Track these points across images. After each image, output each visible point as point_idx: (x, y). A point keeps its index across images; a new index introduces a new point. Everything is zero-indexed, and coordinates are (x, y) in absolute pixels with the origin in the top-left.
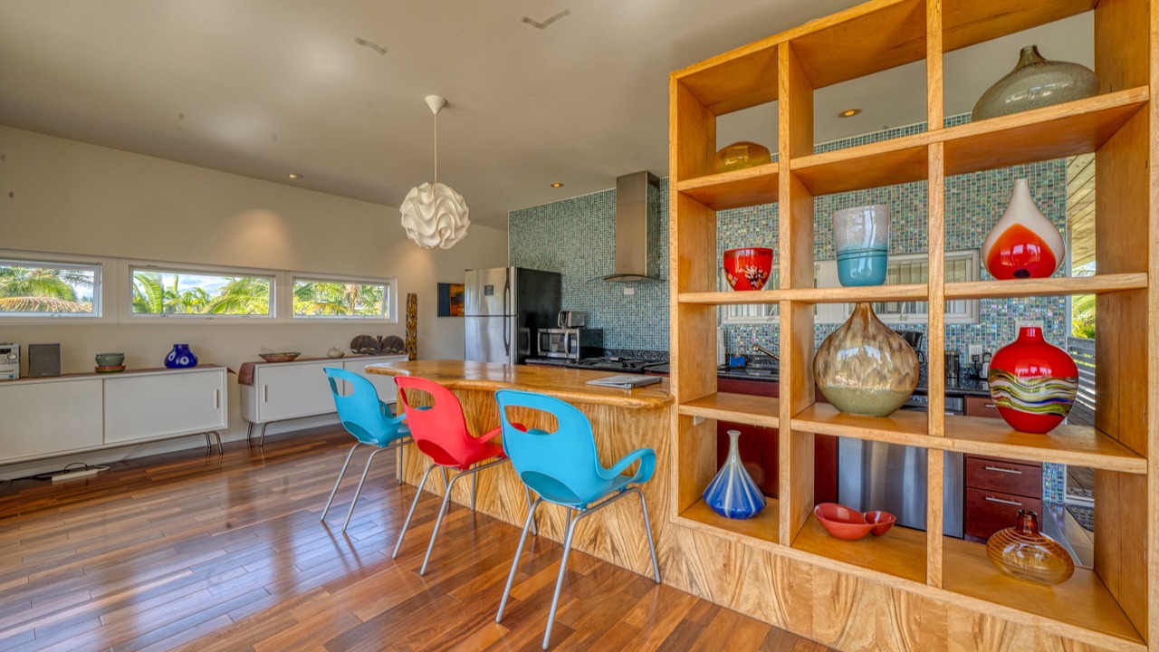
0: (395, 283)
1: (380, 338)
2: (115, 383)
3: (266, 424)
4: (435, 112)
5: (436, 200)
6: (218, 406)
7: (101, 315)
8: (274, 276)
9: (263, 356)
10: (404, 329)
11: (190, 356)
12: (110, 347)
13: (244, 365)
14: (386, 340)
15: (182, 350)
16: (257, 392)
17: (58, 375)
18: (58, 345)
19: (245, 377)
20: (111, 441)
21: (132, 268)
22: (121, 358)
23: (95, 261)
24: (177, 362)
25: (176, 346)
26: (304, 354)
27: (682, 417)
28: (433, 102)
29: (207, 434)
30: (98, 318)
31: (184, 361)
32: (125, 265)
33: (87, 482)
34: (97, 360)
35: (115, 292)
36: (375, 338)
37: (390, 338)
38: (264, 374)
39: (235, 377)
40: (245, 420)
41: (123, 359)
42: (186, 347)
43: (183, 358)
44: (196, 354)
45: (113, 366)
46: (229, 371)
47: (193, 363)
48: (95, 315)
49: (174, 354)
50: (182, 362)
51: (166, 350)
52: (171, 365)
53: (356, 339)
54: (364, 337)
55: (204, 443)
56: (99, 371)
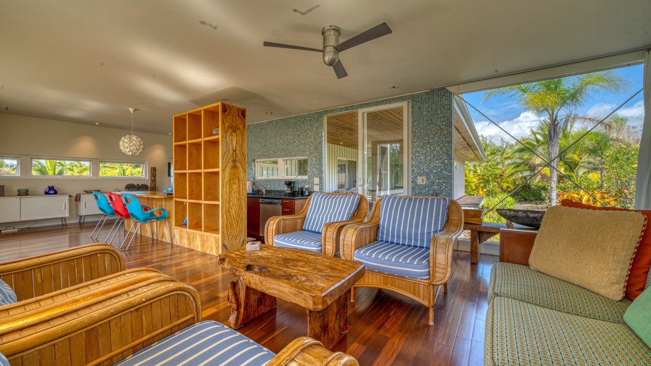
0: (147, 163)
1: (138, 185)
2: (25, 200)
3: (85, 216)
4: (132, 112)
5: (130, 140)
6: (65, 208)
7: (19, 175)
8: (91, 161)
9: (85, 191)
10: (150, 181)
11: (55, 190)
12: (23, 187)
13: (77, 194)
14: (141, 186)
15: (51, 188)
16: (82, 204)
17: (4, 196)
18: (4, 186)
19: (78, 198)
20: (23, 219)
21: (32, 158)
22: (27, 191)
23: (17, 156)
24: (49, 192)
25: (49, 187)
26: (102, 190)
27: (176, 201)
28: (131, 110)
29: (62, 218)
30: (18, 177)
31: (52, 192)
32: (29, 158)
33: (14, 233)
34: (18, 191)
35: (25, 167)
36: (136, 184)
37: (143, 185)
38: (84, 198)
39: (74, 199)
40: (78, 215)
41: (28, 191)
42: (53, 187)
43: (52, 191)
44: (57, 190)
45: (24, 193)
46: (70, 196)
47: (56, 193)
48: (17, 175)
49: (48, 190)
50: (51, 192)
51: (46, 188)
52: (47, 193)
53: (128, 185)
54: (131, 185)
55: (60, 223)
56: (19, 195)
